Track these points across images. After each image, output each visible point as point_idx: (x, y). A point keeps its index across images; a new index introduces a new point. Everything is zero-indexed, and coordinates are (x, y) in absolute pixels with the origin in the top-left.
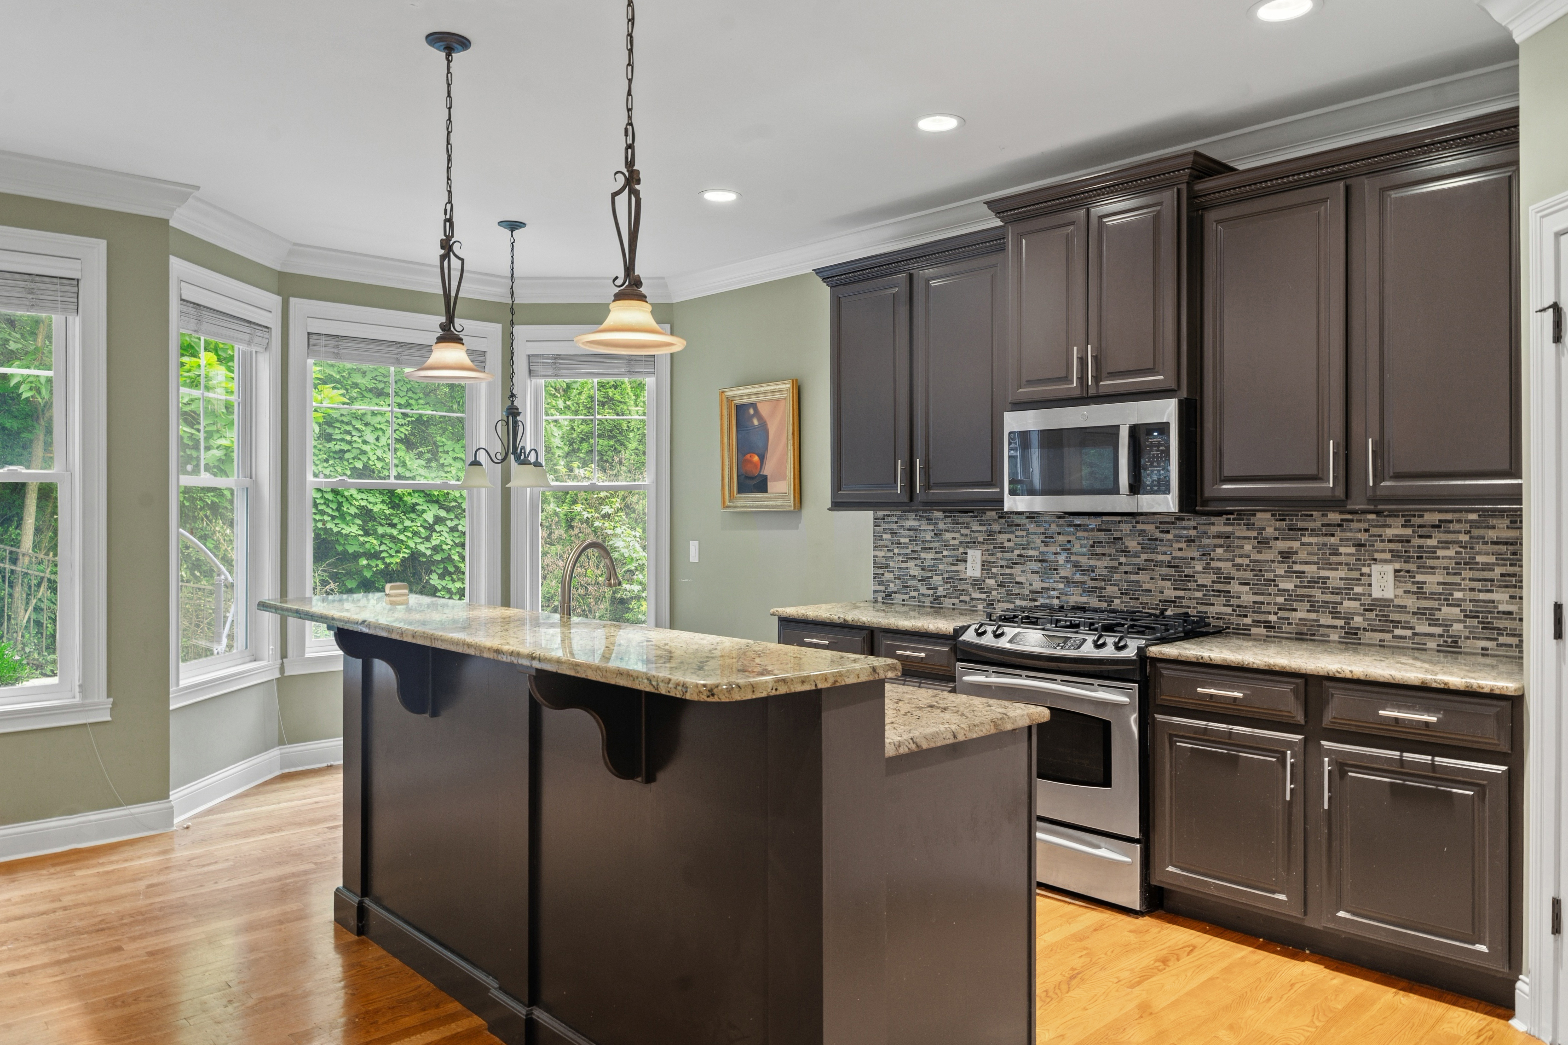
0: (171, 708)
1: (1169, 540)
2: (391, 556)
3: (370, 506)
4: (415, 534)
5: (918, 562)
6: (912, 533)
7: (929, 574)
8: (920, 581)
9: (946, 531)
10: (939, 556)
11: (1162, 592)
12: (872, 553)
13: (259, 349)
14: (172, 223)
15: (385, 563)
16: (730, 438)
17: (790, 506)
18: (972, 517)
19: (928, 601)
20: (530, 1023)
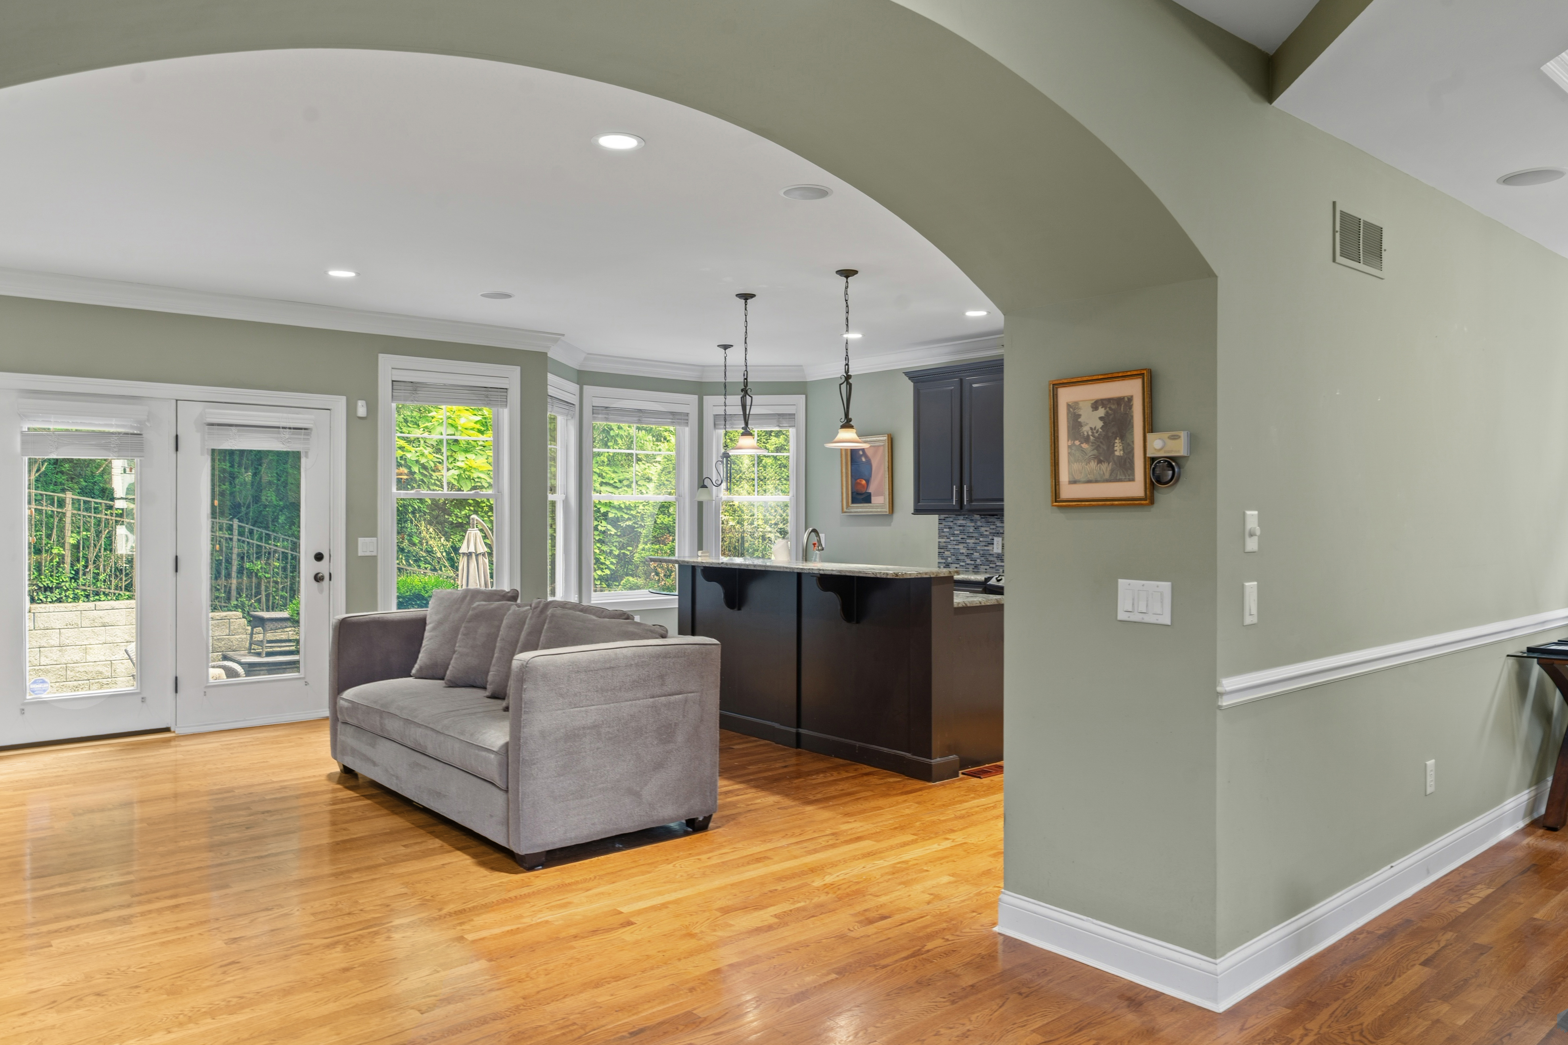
5: (965, 545)
6: (961, 528)
7: (972, 552)
8: (966, 556)
9: (982, 526)
10: (977, 541)
12: (938, 540)
13: (571, 418)
14: (549, 355)
16: (847, 469)
17: (886, 512)
18: (997, 518)
19: (971, 567)
20: (798, 735)
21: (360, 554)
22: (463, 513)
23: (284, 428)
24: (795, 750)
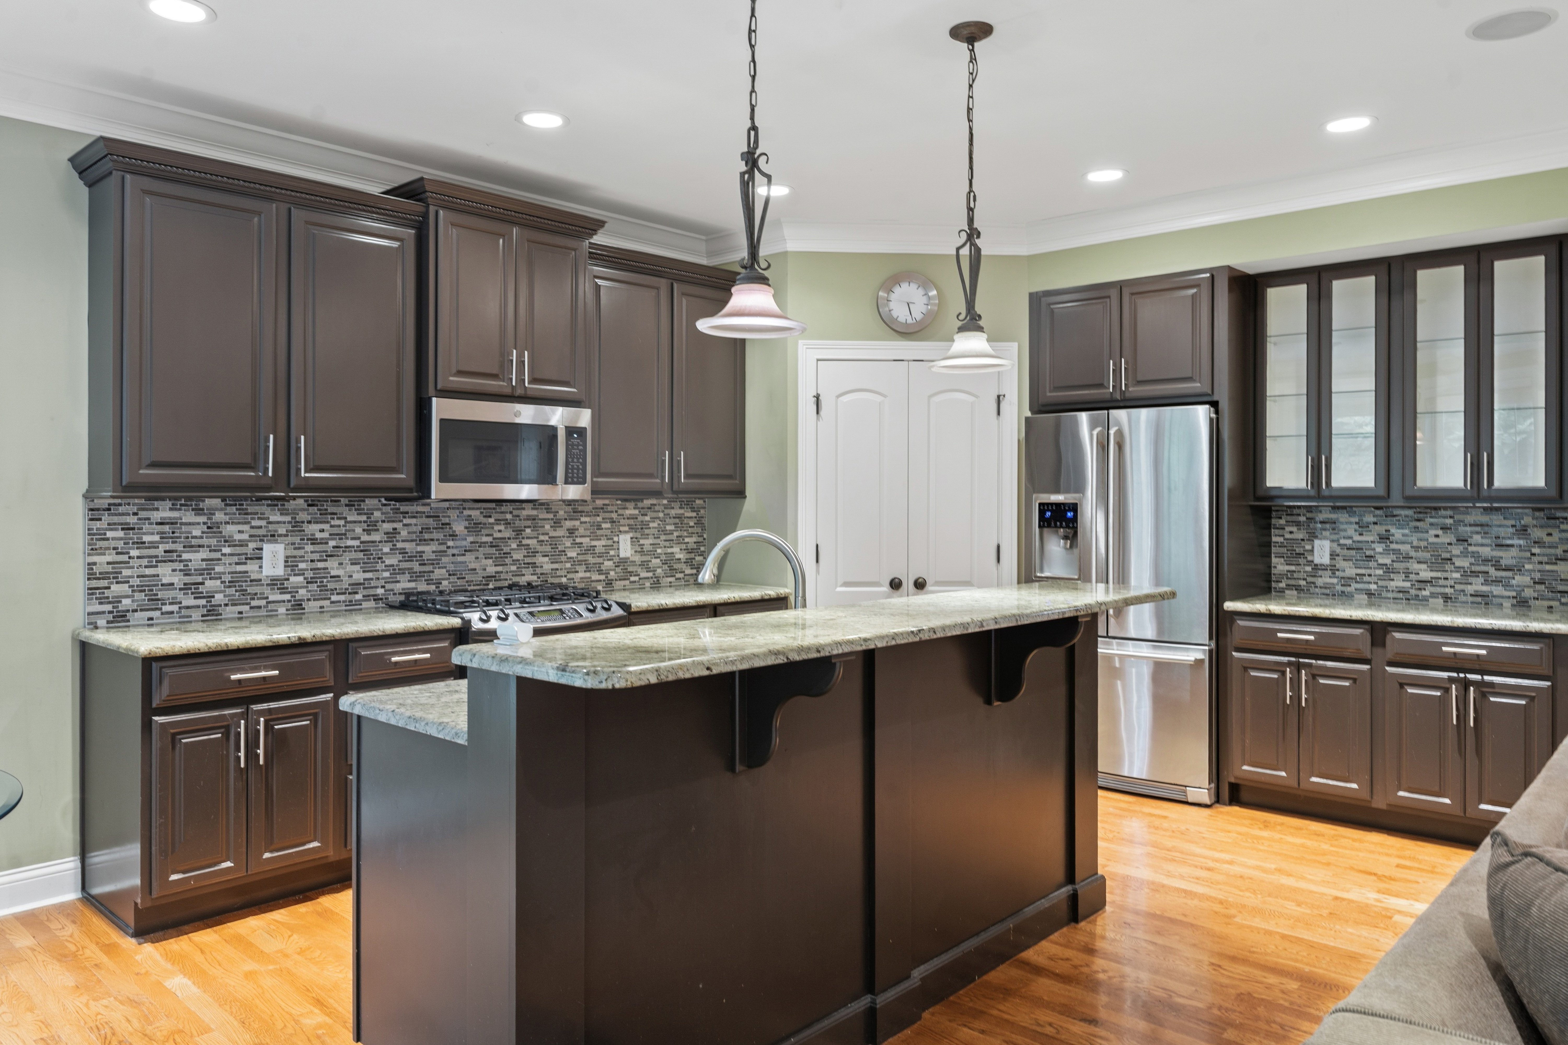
1: (490, 524)
6: (165, 528)
9: (227, 523)
11: (485, 570)
20: (871, 1012)
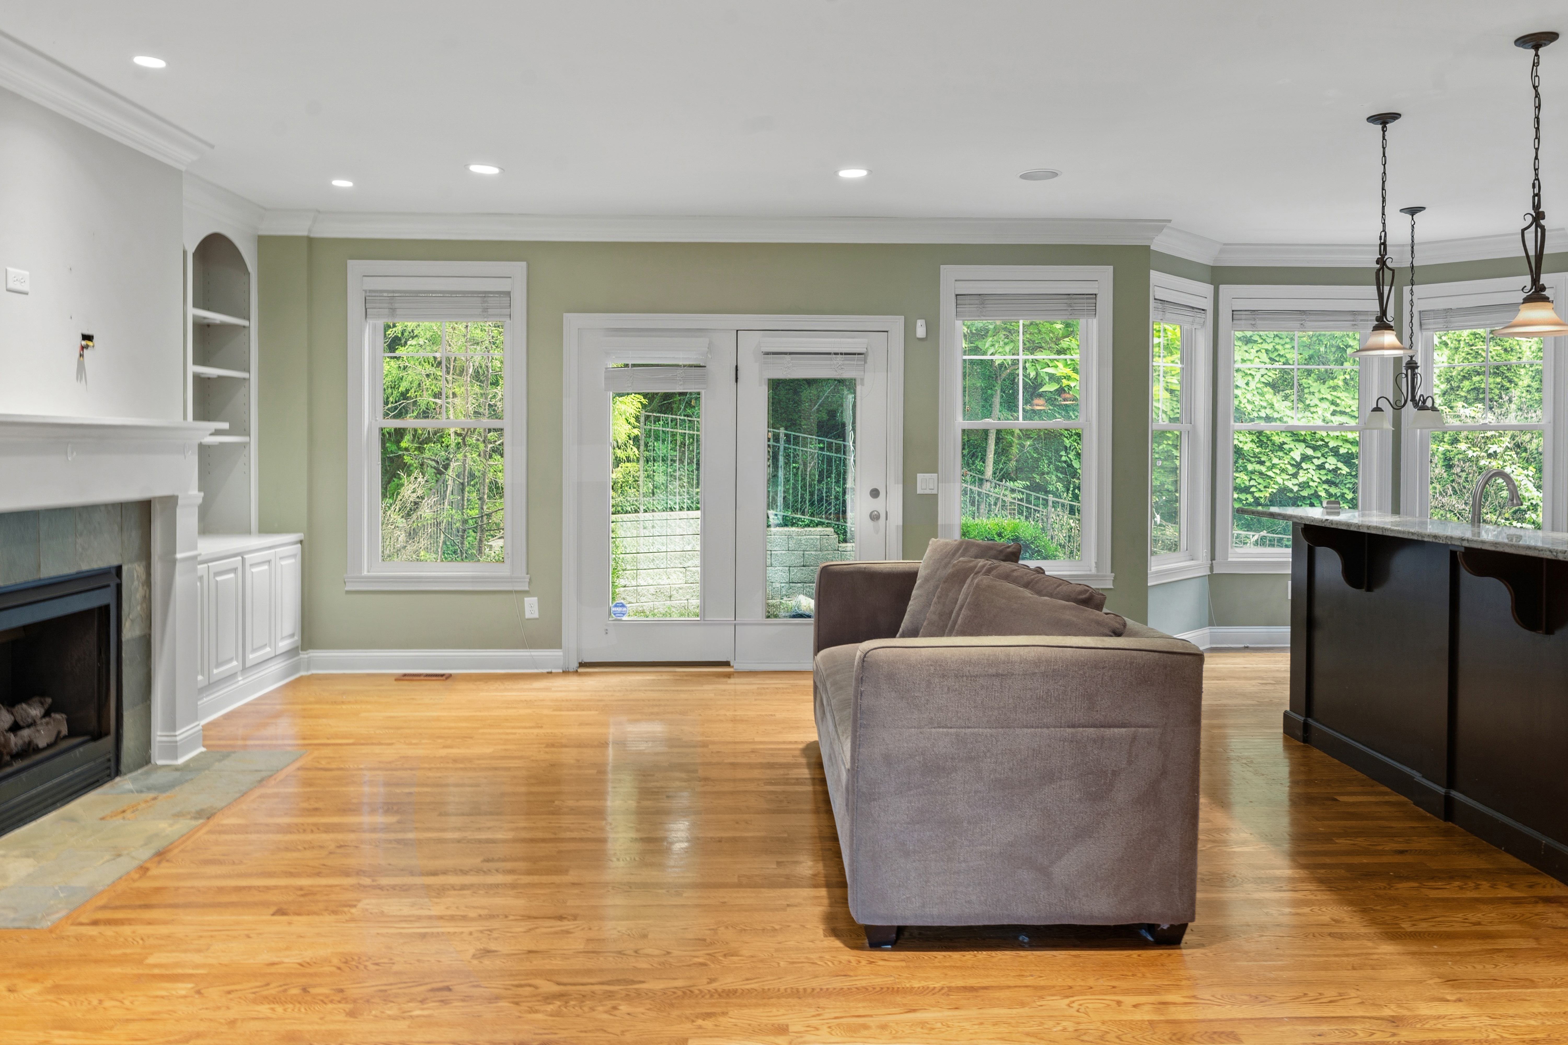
0: (1149, 584)
2: (1260, 491)
3: (1241, 445)
4: (1283, 471)
13: (1197, 327)
14: (1153, 248)
15: (1254, 497)
20: (1448, 800)
21: (919, 491)
22: (1161, 447)
23: (836, 354)
24: (1443, 824)
